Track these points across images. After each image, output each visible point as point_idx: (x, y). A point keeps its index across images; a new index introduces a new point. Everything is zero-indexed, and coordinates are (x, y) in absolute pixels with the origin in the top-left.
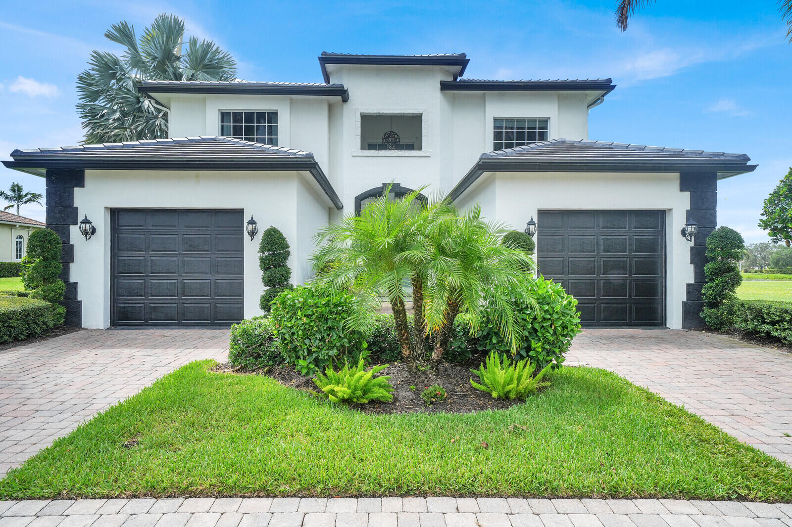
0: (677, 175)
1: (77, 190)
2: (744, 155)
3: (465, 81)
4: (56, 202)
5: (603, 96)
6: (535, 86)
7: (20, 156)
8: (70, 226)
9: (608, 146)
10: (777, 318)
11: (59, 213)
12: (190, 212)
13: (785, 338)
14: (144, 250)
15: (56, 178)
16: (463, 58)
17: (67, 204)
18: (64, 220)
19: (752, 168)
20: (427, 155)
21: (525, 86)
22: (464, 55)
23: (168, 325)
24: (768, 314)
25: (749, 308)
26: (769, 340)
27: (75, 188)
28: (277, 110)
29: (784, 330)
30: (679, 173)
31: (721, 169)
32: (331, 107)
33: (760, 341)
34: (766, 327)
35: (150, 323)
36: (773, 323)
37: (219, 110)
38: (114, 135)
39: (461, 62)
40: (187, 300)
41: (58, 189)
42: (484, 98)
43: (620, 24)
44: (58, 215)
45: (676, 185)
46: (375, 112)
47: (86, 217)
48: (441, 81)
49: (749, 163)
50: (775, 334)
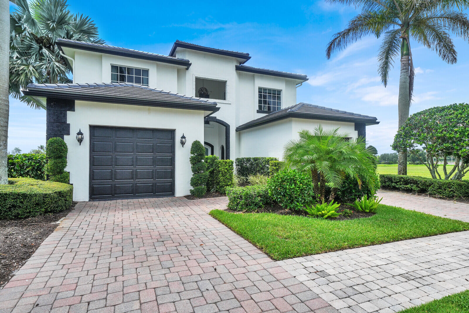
0: (354, 124)
1: (69, 113)
2: (375, 118)
3: (244, 67)
4: (54, 120)
5: (302, 82)
6: (278, 74)
7: (35, 88)
8: (64, 136)
9: (323, 109)
10: (398, 181)
11: (57, 127)
12: (141, 130)
13: (400, 188)
14: (111, 152)
15: (54, 104)
16: (247, 56)
17: (63, 121)
18: (61, 132)
19: (378, 123)
20: (229, 103)
21: (273, 73)
22: (248, 54)
23: (127, 197)
24: (394, 179)
25: (387, 177)
26: (394, 189)
27: (67, 112)
28: (149, 69)
29: (401, 185)
30: (354, 123)
31: (367, 122)
32: (179, 71)
33: (390, 189)
34: (393, 184)
35: (115, 196)
36: (396, 183)
37: (111, 64)
38: (21, 70)
39: (247, 57)
40: (139, 181)
41: (55, 111)
42: (253, 77)
43: (327, 56)
44: (56, 129)
45: (353, 128)
46: (203, 77)
47: (80, 130)
48: (236, 65)
49: (377, 121)
50: (397, 186)
